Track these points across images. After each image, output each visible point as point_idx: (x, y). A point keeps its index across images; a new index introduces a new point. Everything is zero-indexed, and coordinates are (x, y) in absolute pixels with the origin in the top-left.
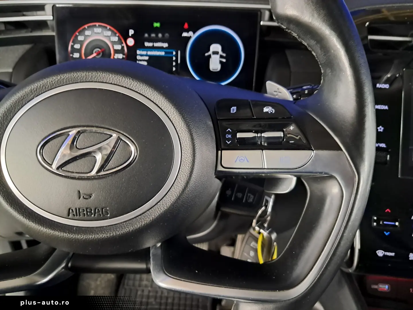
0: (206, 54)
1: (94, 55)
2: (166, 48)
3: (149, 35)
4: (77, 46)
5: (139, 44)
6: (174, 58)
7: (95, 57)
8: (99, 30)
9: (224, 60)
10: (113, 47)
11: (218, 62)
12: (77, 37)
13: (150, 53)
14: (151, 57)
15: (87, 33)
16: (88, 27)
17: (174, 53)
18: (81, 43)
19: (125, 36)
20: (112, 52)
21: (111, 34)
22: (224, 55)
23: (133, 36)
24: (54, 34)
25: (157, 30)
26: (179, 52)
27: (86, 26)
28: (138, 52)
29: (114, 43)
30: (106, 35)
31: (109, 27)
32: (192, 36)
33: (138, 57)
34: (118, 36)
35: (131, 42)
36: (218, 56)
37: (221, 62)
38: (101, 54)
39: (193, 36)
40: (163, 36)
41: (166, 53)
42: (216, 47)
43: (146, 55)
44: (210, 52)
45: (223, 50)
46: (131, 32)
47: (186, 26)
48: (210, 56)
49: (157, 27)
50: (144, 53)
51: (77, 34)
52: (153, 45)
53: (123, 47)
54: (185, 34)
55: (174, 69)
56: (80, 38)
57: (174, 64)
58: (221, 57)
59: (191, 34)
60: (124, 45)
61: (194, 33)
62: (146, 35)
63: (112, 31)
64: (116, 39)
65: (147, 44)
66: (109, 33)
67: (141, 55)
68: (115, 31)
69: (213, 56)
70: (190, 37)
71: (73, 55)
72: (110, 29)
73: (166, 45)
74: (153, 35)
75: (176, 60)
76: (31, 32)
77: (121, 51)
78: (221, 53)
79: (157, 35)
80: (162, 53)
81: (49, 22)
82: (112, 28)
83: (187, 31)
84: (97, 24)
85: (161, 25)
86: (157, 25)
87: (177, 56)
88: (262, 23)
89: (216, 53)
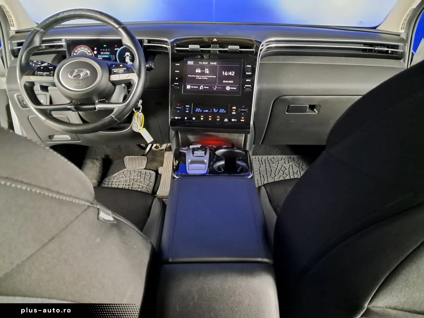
0: (124, 56)
2: (109, 54)
3: (102, 50)
5: (99, 53)
8: (83, 48)
9: (131, 58)
12: (75, 51)
13: (102, 56)
14: (103, 57)
15: (79, 49)
18: (76, 53)
19: (93, 50)
22: (131, 56)
24: (66, 50)
25: (105, 48)
26: (114, 56)
27: (78, 47)
28: (98, 56)
29: (89, 53)
30: (86, 50)
31: (87, 47)
34: (91, 50)
35: (95, 52)
36: (128, 57)
39: (119, 50)
40: (108, 50)
41: (109, 56)
42: (127, 54)
44: (126, 55)
46: (95, 49)
47: (116, 46)
48: (125, 57)
49: (105, 47)
50: (101, 56)
52: (104, 53)
53: (92, 54)
54: (116, 49)
59: (118, 49)
60: (93, 53)
62: (101, 50)
64: (89, 51)
65: (101, 53)
67: (100, 57)
69: (126, 57)
70: (117, 50)
72: (87, 48)
73: (109, 53)
74: (104, 50)
75: (113, 59)
76: (56, 49)
78: (129, 56)
80: (108, 56)
81: (63, 45)
82: (88, 48)
83: (117, 48)
84: (82, 46)
85: (107, 46)
86: (105, 46)
87: (113, 57)
88: (144, 44)
89: (128, 56)
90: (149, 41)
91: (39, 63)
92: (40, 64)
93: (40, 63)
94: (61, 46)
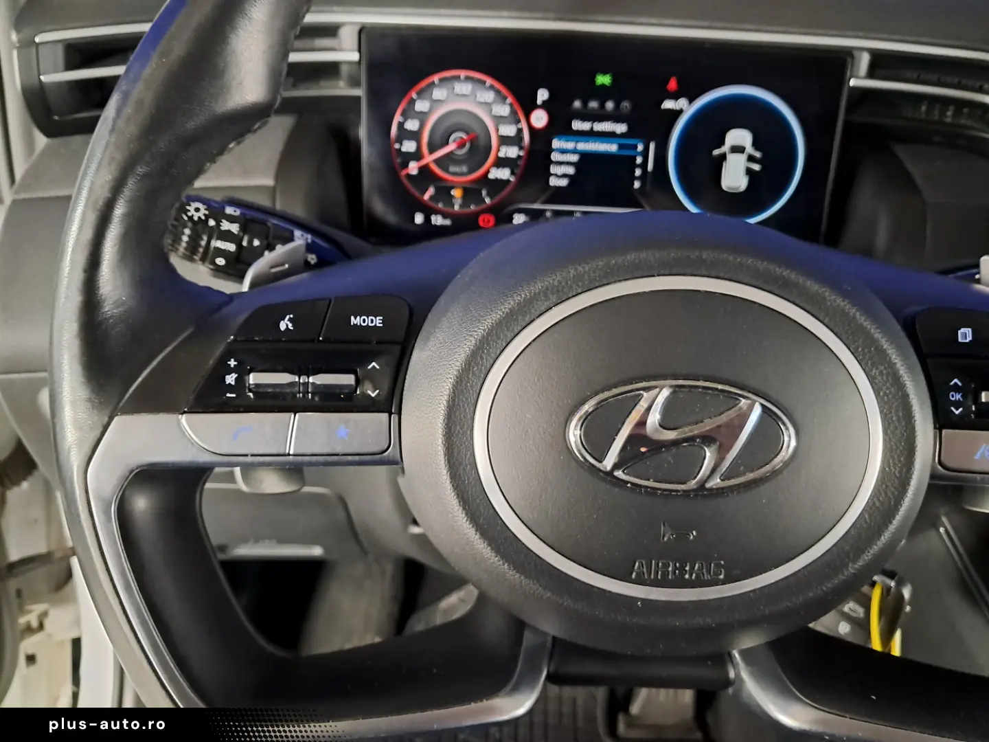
0: (716, 152)
1: (451, 147)
2: (623, 135)
3: (585, 104)
4: (412, 125)
5: (560, 125)
6: (639, 160)
7: (451, 153)
8: (463, 88)
9: (756, 167)
10: (498, 130)
11: (742, 171)
12: (412, 102)
13: (584, 146)
14: (585, 156)
15: (438, 94)
16: (441, 80)
17: (640, 148)
18: (423, 117)
19: (528, 105)
20: (494, 142)
21: (495, 99)
22: (758, 155)
23: (545, 105)
24: (359, 92)
25: (603, 94)
26: (652, 146)
27: (436, 78)
28: (556, 143)
29: (499, 120)
30: (482, 100)
31: (489, 81)
32: (684, 108)
33: (555, 156)
34: (511, 105)
35: (540, 119)
36: (743, 157)
37: (749, 172)
38: (468, 145)
39: (687, 109)
40: (617, 106)
41: (621, 147)
42: (740, 136)
43: (574, 151)
44: (725, 148)
45: (756, 144)
46: (543, 95)
47: (673, 85)
48: (723, 157)
49: (603, 86)
50: (570, 145)
51: (414, 96)
52: (592, 128)
53: (520, 131)
54: (668, 104)
55: (637, 185)
56: (421, 106)
57: (638, 172)
58: (751, 159)
59: (682, 103)
60: (523, 125)
61: (691, 101)
62: (577, 104)
63: (498, 92)
64: (504, 110)
65: (577, 125)
66: (489, 96)
67: (563, 151)
68: (504, 91)
69: (731, 158)
70: (680, 112)
71: (401, 144)
72: (492, 87)
73: (621, 128)
74: (593, 104)
75: (644, 165)
77: (516, 140)
78: (749, 149)
79: (602, 106)
80: (612, 148)
81: (344, 69)
82: (498, 85)
83: (675, 97)
84: (463, 74)
85: (614, 81)
86: (603, 80)
87: (645, 154)
88: (853, 82)
89: (738, 149)
90: (882, 64)
91: (226, 225)
92: (235, 228)
93: (232, 219)
94: (331, 70)
